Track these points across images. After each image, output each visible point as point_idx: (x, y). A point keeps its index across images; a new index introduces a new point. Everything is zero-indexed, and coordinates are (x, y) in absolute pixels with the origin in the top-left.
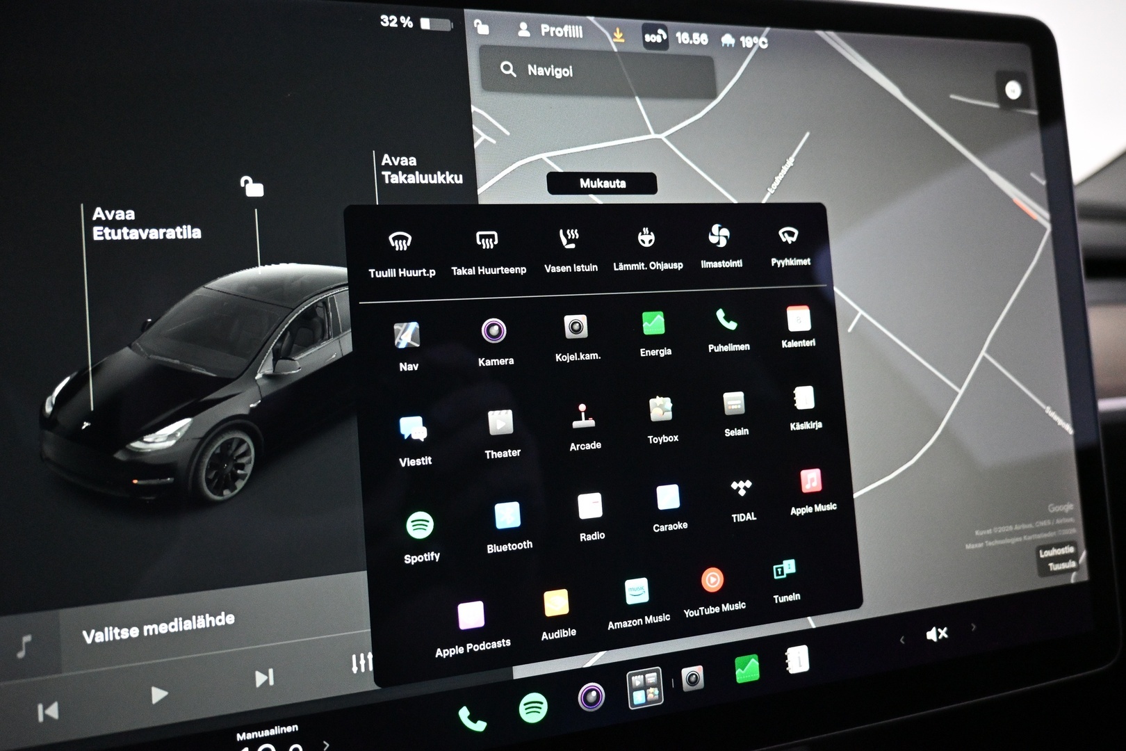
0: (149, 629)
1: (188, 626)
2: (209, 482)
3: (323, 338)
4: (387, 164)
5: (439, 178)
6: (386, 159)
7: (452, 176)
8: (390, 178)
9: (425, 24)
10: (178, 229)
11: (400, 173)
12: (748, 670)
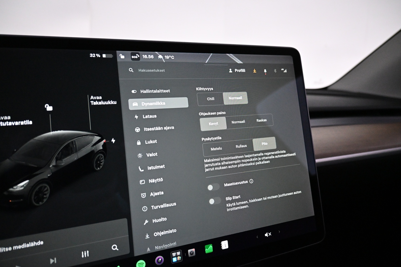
0: (15, 248)
1: (28, 246)
2: (34, 200)
3: (72, 153)
4: (92, 99)
5: (109, 103)
6: (92, 97)
7: (113, 102)
8: (93, 103)
9: (104, 56)
10: (25, 121)
11: (96, 101)
12: (209, 249)
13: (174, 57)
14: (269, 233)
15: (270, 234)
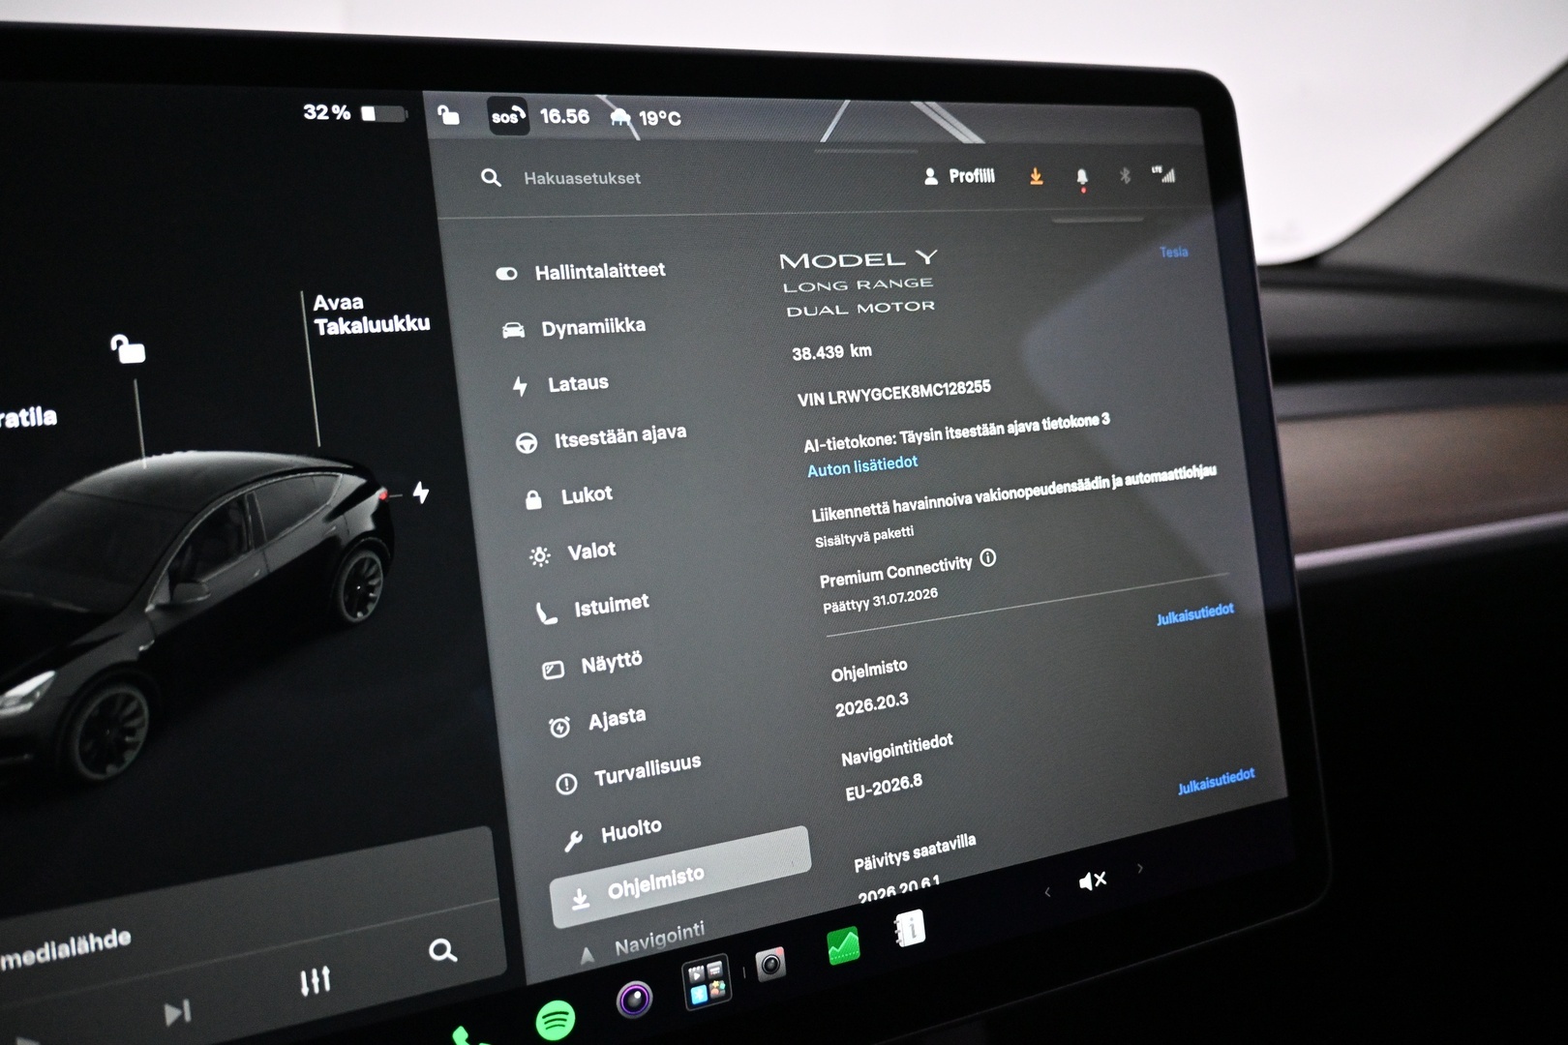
0: (8, 960)
1: (64, 951)
2: (85, 757)
3: (241, 549)
4: (321, 309)
5: (396, 325)
6: (320, 302)
7: (415, 320)
8: (326, 328)
9: (368, 113)
10: (23, 413)
11: (341, 320)
12: (845, 947)
13: (678, 116)
14: (1096, 875)
15: (1100, 879)
